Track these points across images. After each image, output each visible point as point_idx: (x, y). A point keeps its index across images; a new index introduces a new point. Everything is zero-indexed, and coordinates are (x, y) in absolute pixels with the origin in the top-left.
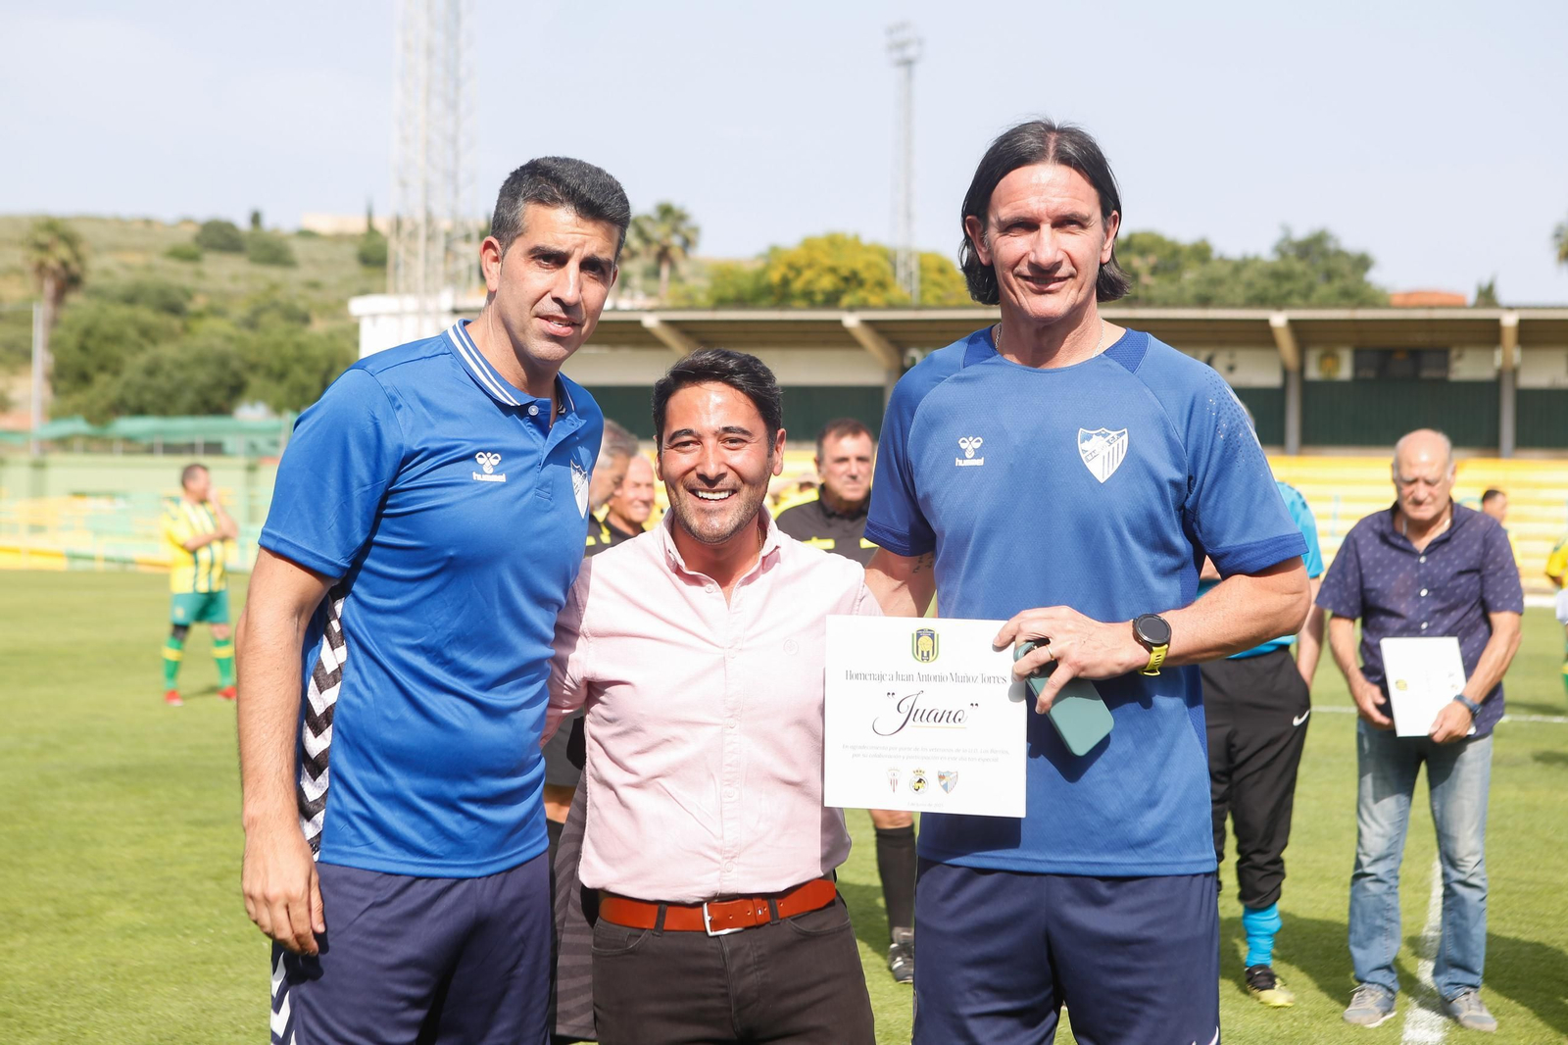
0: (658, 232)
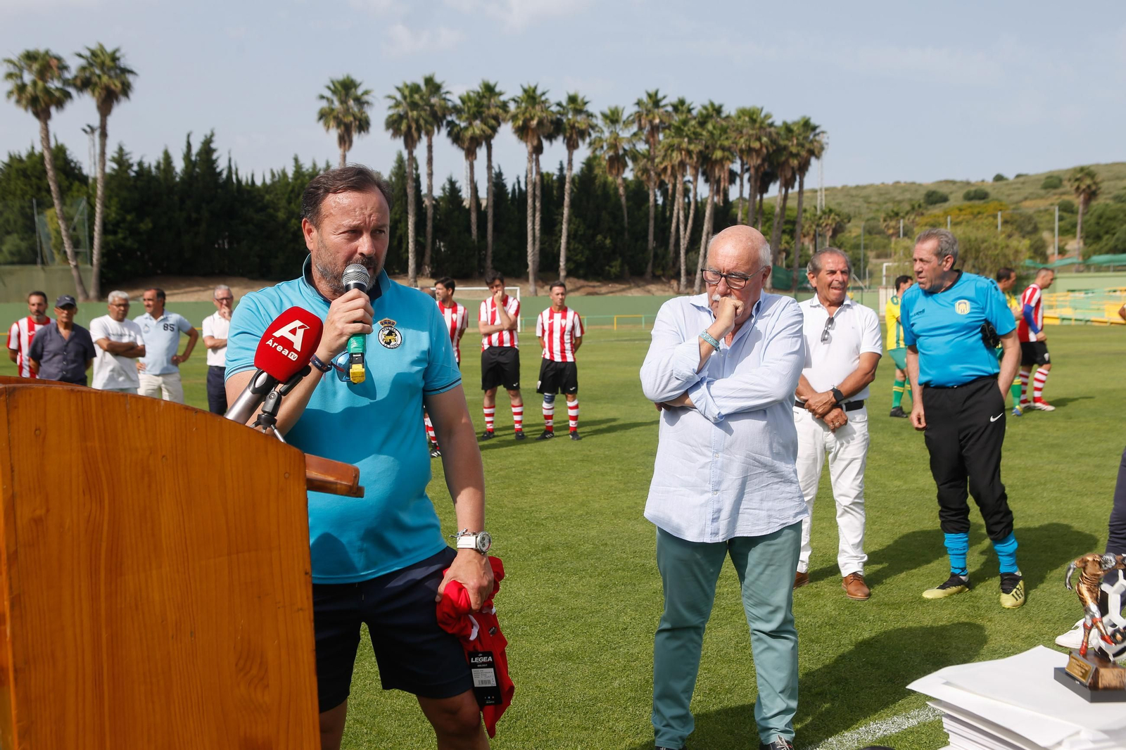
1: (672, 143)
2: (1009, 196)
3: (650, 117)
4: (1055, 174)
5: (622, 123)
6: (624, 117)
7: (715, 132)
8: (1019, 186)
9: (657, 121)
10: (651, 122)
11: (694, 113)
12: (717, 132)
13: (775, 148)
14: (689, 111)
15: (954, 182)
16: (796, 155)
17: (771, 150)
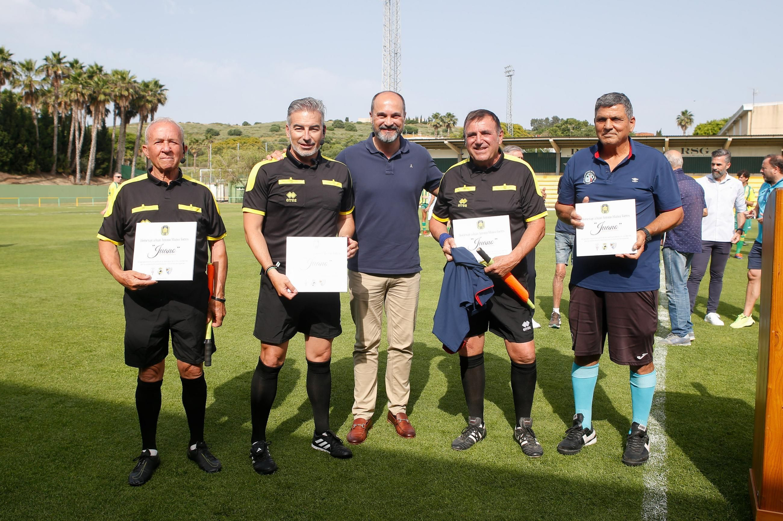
0: (447, 120)
1: (71, 88)
2: (253, 134)
3: (55, 69)
4: (277, 124)
5: (35, 71)
6: (36, 67)
7: (99, 83)
8: (258, 129)
9: (60, 72)
10: (55, 72)
11: (84, 69)
12: (101, 83)
13: (137, 96)
14: (81, 68)
15: (221, 125)
16: (150, 102)
17: (135, 98)
